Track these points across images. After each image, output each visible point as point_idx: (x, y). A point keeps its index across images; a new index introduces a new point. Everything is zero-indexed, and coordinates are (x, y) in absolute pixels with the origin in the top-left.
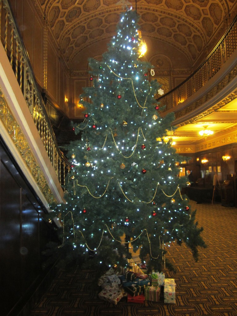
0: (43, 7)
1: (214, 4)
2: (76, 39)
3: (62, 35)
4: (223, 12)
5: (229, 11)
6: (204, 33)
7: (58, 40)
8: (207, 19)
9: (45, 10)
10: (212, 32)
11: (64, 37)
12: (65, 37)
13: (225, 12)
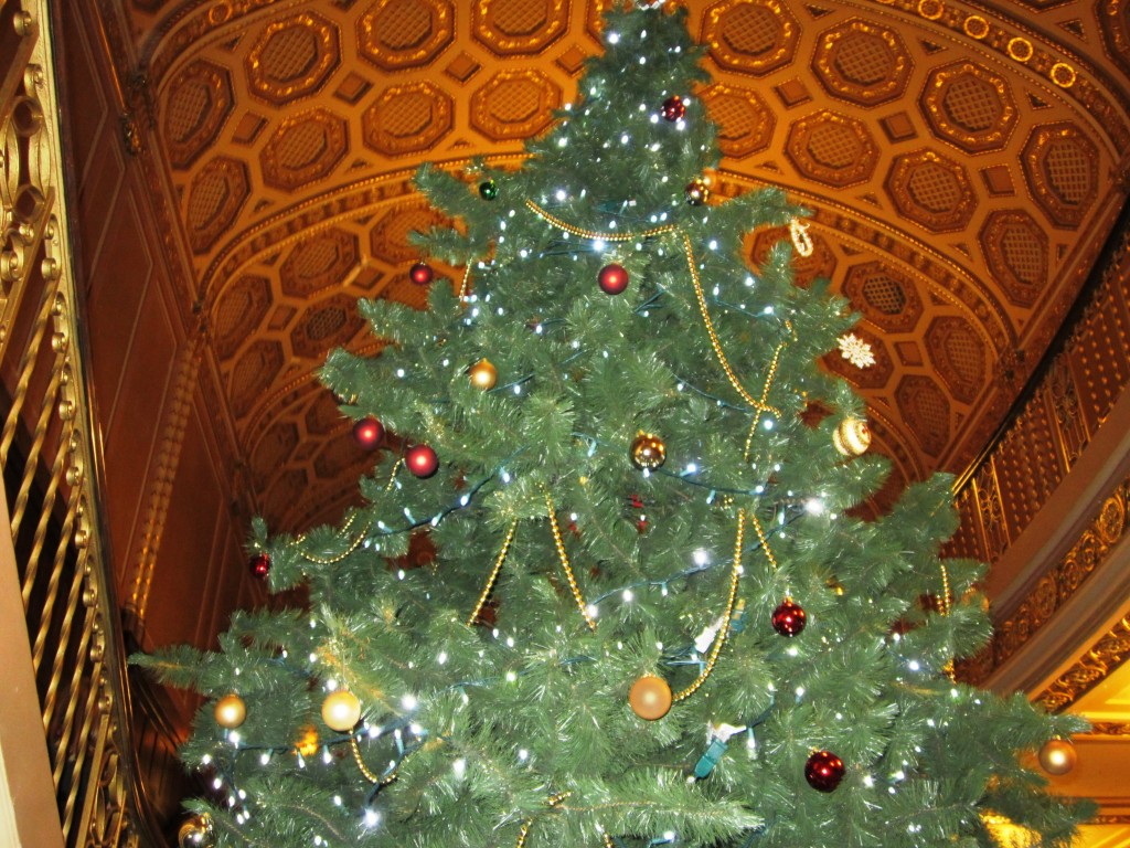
0: (202, 263)
1: (945, 319)
2: (324, 440)
3: (263, 407)
4: (991, 348)
5: (1015, 340)
6: (907, 442)
7: (243, 424)
8: (916, 384)
9: (207, 277)
10: (947, 436)
11: (270, 416)
12: (273, 422)
13: (996, 346)
